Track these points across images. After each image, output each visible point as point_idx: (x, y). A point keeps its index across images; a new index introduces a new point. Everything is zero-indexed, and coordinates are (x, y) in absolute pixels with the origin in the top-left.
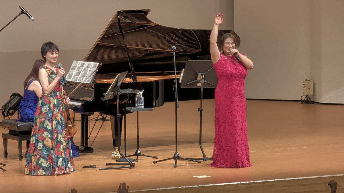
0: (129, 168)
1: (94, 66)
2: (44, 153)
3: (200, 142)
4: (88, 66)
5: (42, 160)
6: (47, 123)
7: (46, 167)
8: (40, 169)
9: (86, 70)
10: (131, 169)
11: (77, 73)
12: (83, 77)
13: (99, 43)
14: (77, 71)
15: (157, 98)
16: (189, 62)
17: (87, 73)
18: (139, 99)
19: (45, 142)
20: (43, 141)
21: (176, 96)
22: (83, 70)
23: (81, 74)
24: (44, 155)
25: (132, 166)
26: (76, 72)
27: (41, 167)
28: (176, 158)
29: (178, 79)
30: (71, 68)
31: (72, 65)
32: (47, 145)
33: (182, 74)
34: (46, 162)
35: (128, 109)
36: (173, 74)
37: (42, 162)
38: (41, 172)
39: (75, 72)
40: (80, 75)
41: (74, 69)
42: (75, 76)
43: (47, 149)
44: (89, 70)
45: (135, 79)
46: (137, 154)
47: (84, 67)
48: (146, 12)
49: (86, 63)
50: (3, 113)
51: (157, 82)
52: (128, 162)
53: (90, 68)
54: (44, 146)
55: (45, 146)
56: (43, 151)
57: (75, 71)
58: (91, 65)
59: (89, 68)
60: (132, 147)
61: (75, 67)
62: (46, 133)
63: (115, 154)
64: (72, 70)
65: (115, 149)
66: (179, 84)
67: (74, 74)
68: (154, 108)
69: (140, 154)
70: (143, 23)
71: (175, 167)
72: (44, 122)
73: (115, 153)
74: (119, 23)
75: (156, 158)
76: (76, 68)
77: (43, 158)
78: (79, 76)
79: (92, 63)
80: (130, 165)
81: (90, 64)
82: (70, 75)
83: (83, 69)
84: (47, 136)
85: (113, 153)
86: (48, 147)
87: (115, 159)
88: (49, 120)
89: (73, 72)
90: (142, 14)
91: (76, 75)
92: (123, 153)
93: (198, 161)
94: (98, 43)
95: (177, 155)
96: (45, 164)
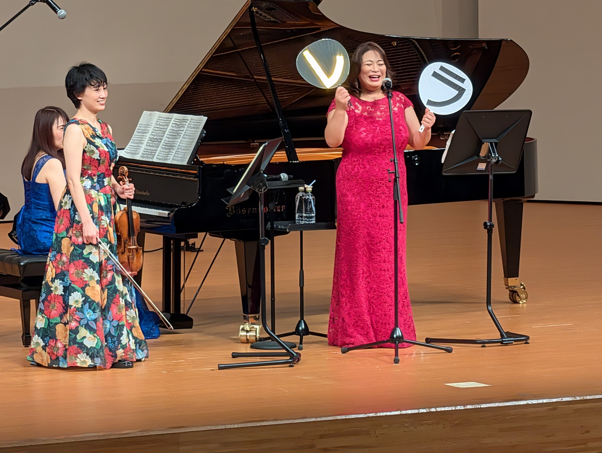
0: (289, 365)
1: (195, 124)
2: (88, 316)
4: (179, 125)
5: (83, 332)
6: (90, 247)
7: (95, 348)
8: (80, 354)
9: (175, 135)
10: (292, 366)
11: (153, 141)
12: (169, 149)
13: (203, 70)
14: (152, 137)
17: (179, 140)
19: (88, 291)
20: (83, 289)
22: (167, 133)
23: (162, 144)
24: (88, 320)
25: (295, 359)
26: (151, 139)
27: (82, 347)
28: (396, 340)
30: (137, 128)
31: (139, 123)
32: (93, 299)
34: (93, 337)
37: (84, 337)
38: (82, 360)
39: (147, 138)
40: (161, 146)
41: (145, 132)
42: (148, 148)
43: (93, 308)
44: (183, 132)
45: (291, 155)
46: (298, 332)
47: (170, 127)
49: (176, 116)
52: (284, 351)
53: (185, 130)
54: (87, 300)
55: (89, 300)
56: (86, 313)
57: (148, 135)
58: (188, 122)
59: (182, 129)
61: (148, 125)
62: (89, 272)
63: (247, 331)
64: (140, 134)
65: (246, 319)
67: (145, 143)
69: (306, 332)
71: (397, 361)
73: (248, 329)
74: (254, 23)
76: (151, 130)
77: (85, 328)
78: (158, 147)
79: (189, 117)
80: (289, 358)
81: (185, 120)
82: (136, 145)
83: (168, 130)
84: (92, 277)
85: (243, 329)
86: (94, 302)
87: (248, 343)
89: (142, 137)
91: (150, 146)
94: (201, 71)
95: (398, 333)
96: (91, 341)
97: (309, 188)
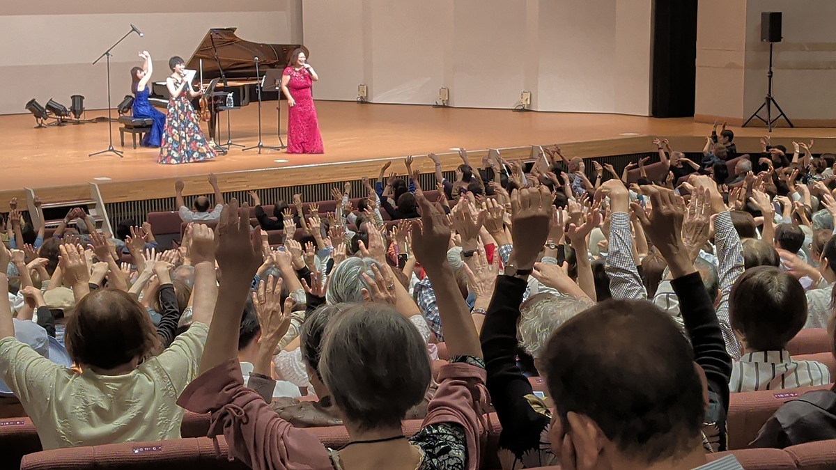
1: (192, 73)
3: (279, 134)
5: (173, 152)
6: (174, 121)
7: (177, 157)
8: (172, 159)
15: (244, 99)
16: (269, 70)
18: (229, 99)
19: (174, 137)
21: (259, 98)
25: (225, 153)
28: (260, 147)
29: (261, 84)
32: (176, 140)
33: (263, 80)
35: (220, 108)
36: (257, 80)
43: (176, 143)
45: (225, 84)
46: (228, 144)
48: (233, 30)
50: (119, 112)
51: (243, 86)
56: (174, 145)
60: (224, 138)
65: (211, 140)
66: (261, 88)
68: (241, 107)
69: (231, 144)
70: (231, 38)
71: (260, 153)
72: (172, 121)
74: (212, 39)
75: (244, 146)
84: (175, 132)
88: (175, 120)
90: (230, 31)
92: (218, 143)
93: (277, 149)
95: (261, 144)
97: (231, 95)
